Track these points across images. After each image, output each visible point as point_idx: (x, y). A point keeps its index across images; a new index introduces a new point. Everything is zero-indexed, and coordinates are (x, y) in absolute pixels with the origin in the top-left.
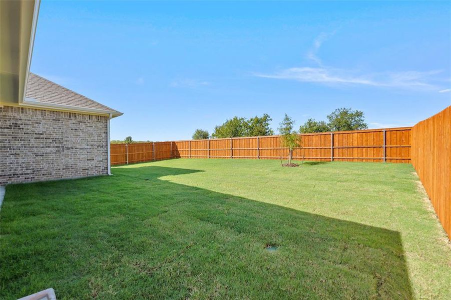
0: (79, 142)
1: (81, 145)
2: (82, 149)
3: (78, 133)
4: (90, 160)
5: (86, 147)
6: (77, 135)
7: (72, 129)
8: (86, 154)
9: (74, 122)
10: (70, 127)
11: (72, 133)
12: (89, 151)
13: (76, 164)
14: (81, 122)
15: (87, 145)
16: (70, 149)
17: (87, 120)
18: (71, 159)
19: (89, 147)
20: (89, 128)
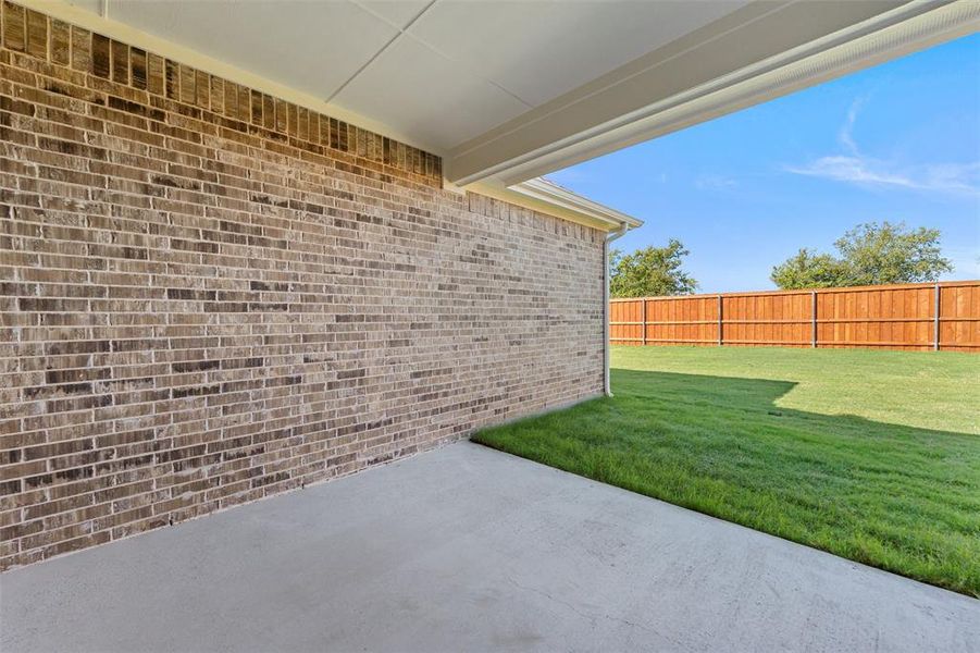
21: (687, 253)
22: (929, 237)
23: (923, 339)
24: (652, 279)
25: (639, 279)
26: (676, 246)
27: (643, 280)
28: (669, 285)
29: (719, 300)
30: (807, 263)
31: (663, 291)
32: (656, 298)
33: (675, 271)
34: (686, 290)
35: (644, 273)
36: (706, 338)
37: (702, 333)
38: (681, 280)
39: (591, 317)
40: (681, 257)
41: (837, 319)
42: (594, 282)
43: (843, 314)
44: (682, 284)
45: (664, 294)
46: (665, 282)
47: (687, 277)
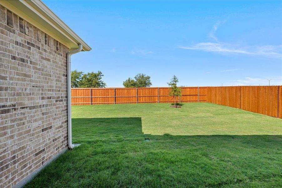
0: (28, 91)
1: (32, 99)
2: (34, 107)
3: (26, 70)
4: (46, 129)
5: (41, 102)
6: (26, 75)
7: (14, 58)
8: (41, 119)
9: (19, 39)
10: (10, 51)
11: (14, 68)
12: (44, 109)
13: (23, 148)
14: (33, 45)
15: (43, 98)
16: (8, 111)
17: (42, 45)
18: (12, 137)
19: (45, 102)
20: (45, 62)
21: (103, 75)
22: (149, 78)
23: (157, 101)
24: (93, 82)
25: (89, 82)
26: (100, 73)
27: (90, 82)
28: (98, 84)
29: (114, 90)
30: (130, 81)
31: (96, 86)
32: (95, 88)
33: (100, 80)
34: (103, 86)
35: (91, 80)
36: (111, 102)
37: (110, 101)
38: (102, 83)
39: (56, 101)
40: (102, 76)
41: (142, 96)
42: (59, 77)
43: (143, 95)
44: (102, 84)
45: (97, 87)
46: (97, 83)
47: (103, 82)
